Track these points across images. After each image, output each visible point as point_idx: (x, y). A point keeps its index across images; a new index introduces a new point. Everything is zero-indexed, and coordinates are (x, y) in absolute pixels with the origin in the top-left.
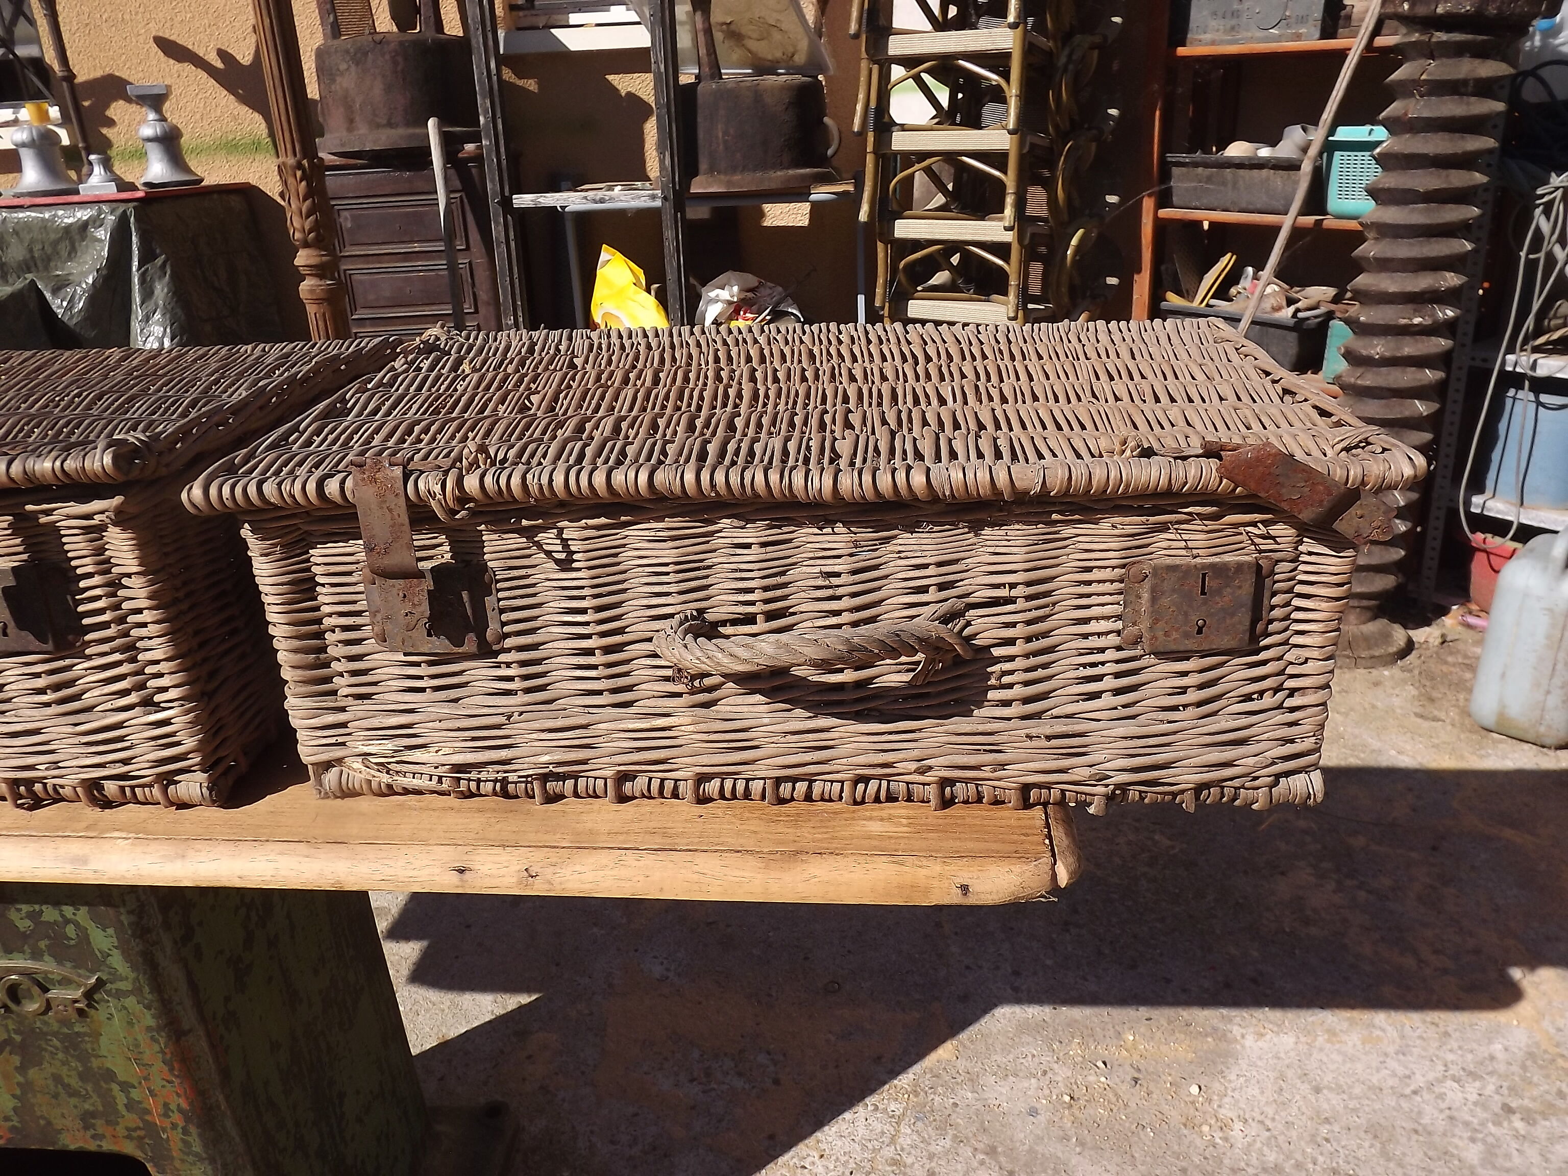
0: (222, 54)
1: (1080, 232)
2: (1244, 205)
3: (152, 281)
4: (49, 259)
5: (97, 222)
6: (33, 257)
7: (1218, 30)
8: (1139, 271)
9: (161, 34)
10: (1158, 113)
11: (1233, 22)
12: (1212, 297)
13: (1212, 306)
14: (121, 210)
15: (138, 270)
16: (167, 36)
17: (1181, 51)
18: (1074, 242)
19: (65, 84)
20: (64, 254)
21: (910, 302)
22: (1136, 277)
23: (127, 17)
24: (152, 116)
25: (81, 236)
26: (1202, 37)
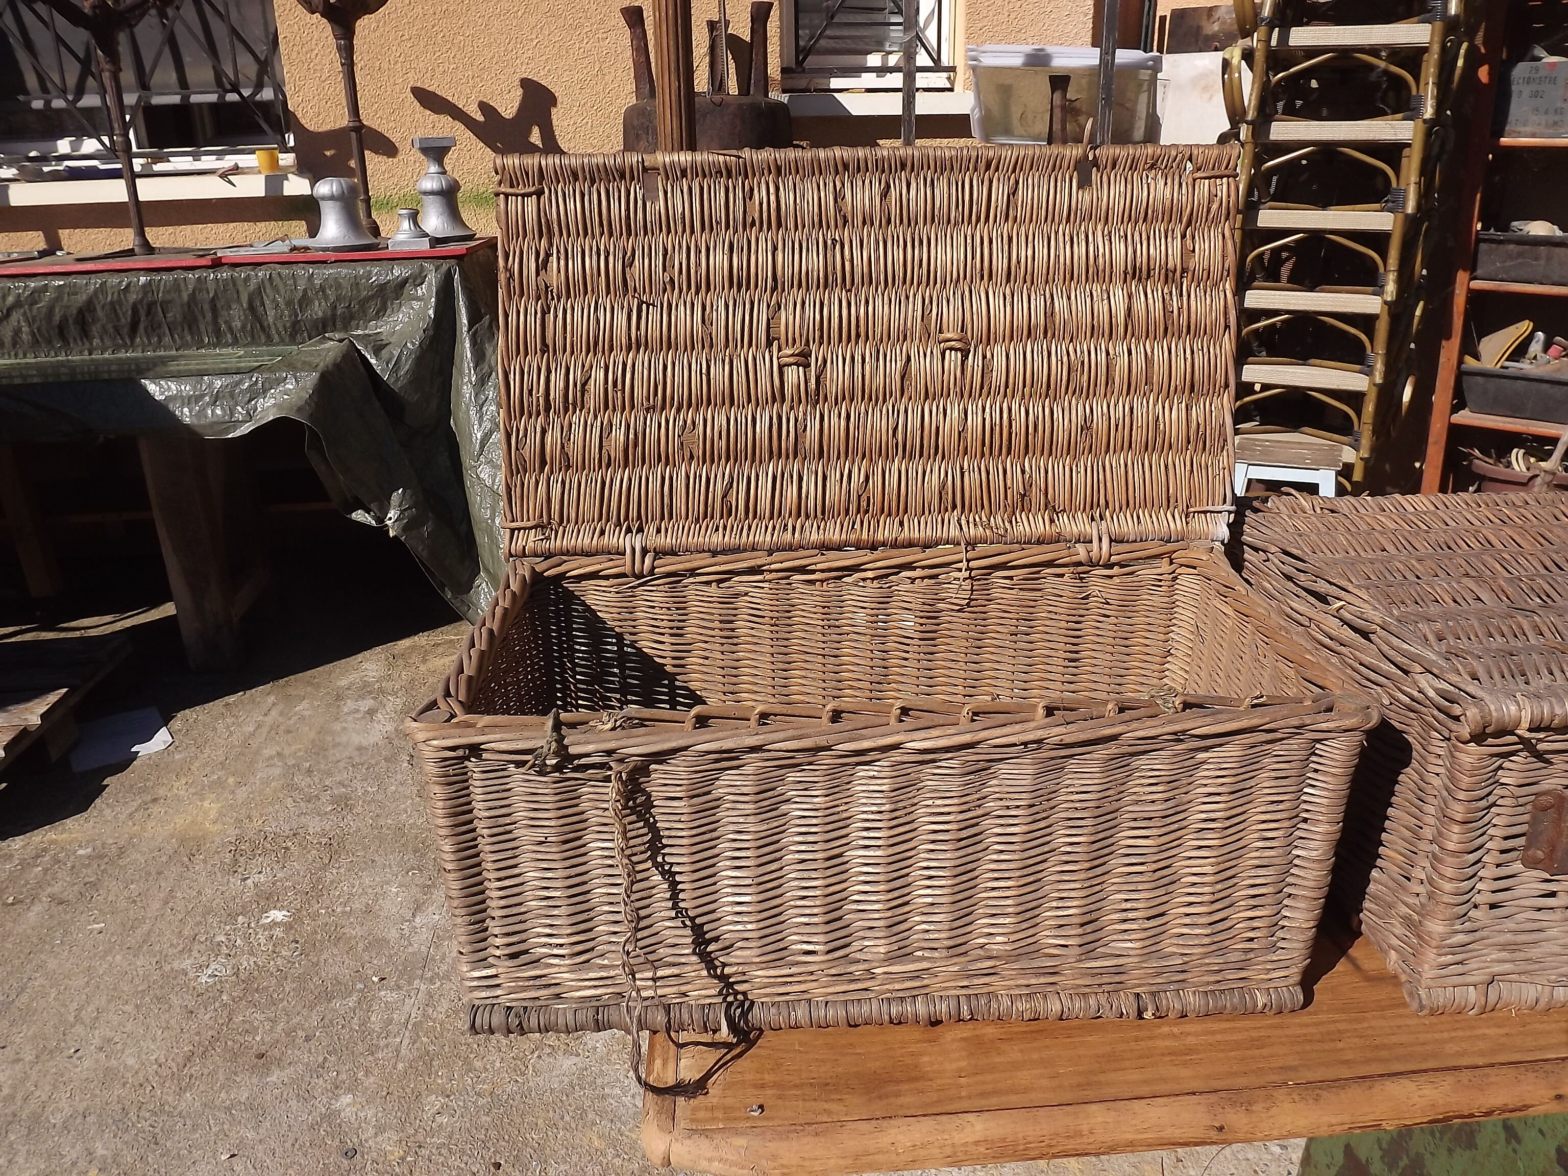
0: (484, 107)
1: (1421, 304)
2: (1556, 278)
3: (482, 343)
4: (352, 317)
5: (418, 279)
6: (334, 316)
7: (1539, 124)
8: (1448, 337)
9: (419, 85)
10: (1479, 196)
11: (1557, 118)
12: (1507, 360)
13: (1507, 368)
14: (445, 268)
15: (468, 332)
16: (426, 87)
17: (1504, 141)
18: (1418, 312)
19: (353, 134)
20: (372, 311)
21: (1245, 366)
22: (1444, 343)
23: (385, 66)
24: (434, 168)
25: (397, 294)
26: (1522, 129)
